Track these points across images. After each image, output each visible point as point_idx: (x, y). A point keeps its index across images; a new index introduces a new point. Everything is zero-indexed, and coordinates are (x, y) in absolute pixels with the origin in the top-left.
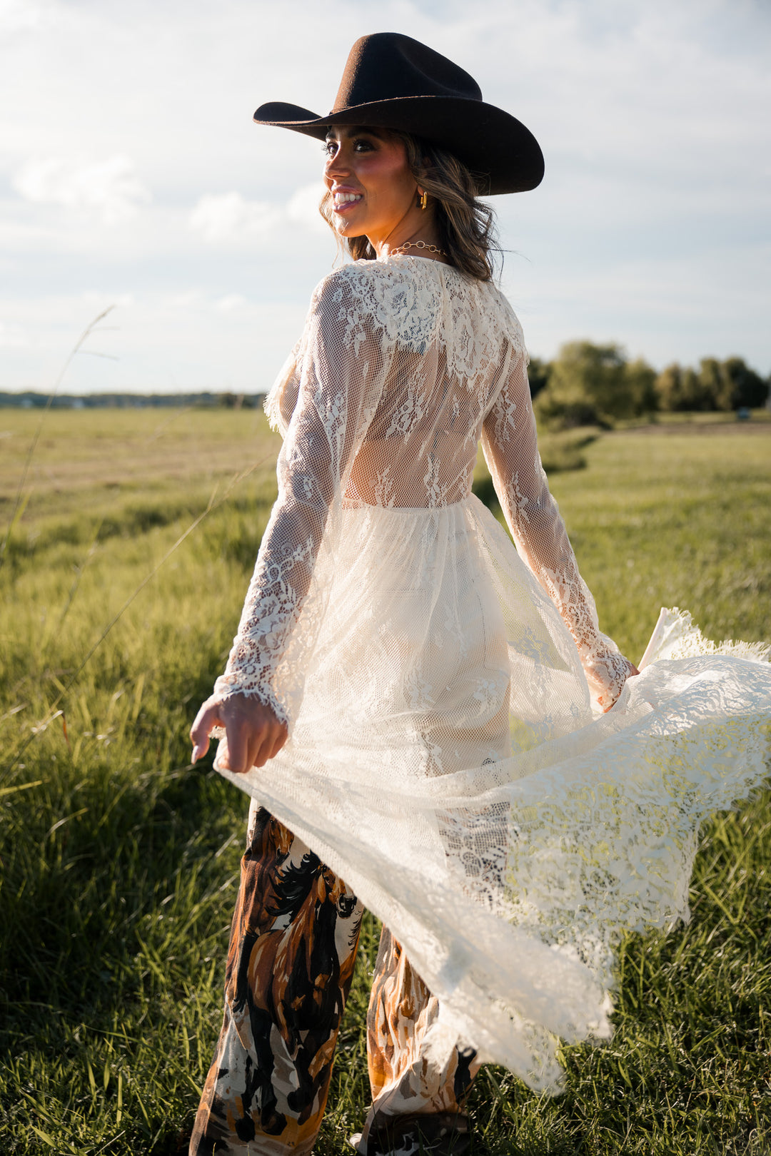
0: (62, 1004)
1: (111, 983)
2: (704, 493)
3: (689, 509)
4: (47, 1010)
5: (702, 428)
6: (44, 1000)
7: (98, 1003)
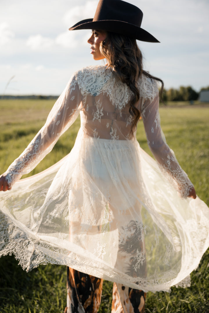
0: (16, 288)
1: (30, 281)
2: (185, 127)
3: (181, 131)
4: (12, 291)
5: (181, 107)
6: (11, 287)
7: (28, 288)
